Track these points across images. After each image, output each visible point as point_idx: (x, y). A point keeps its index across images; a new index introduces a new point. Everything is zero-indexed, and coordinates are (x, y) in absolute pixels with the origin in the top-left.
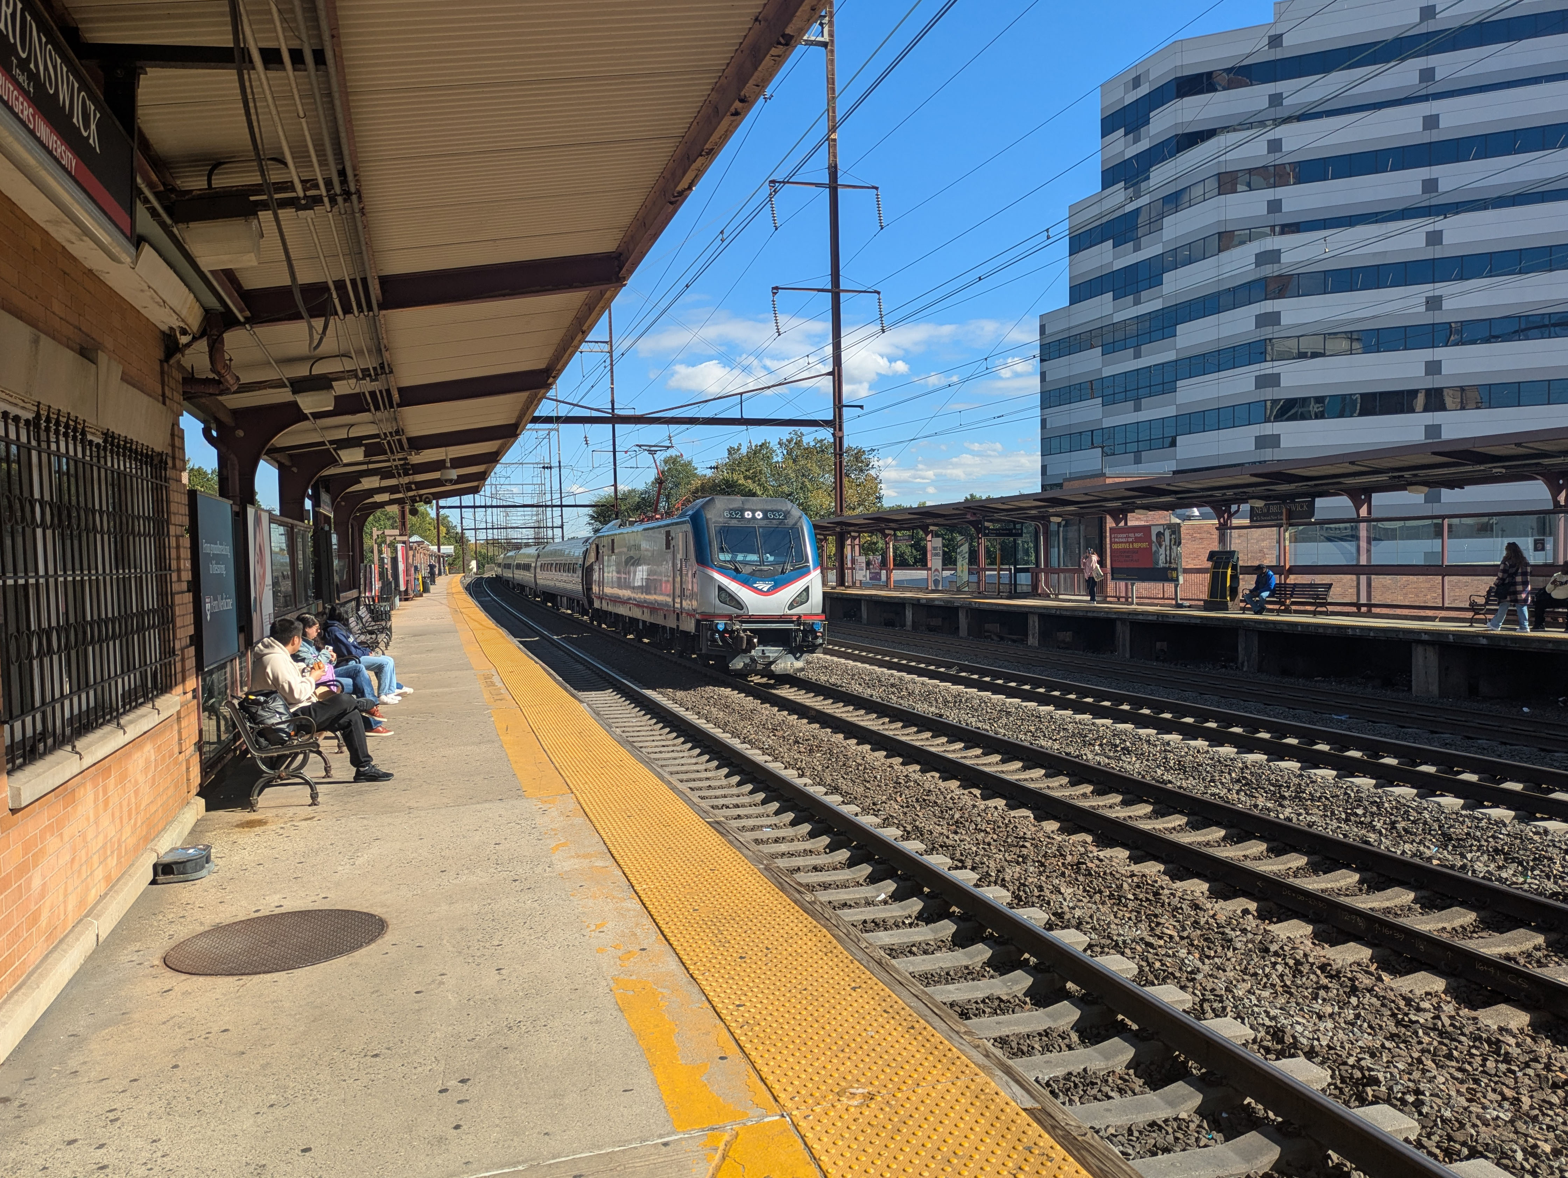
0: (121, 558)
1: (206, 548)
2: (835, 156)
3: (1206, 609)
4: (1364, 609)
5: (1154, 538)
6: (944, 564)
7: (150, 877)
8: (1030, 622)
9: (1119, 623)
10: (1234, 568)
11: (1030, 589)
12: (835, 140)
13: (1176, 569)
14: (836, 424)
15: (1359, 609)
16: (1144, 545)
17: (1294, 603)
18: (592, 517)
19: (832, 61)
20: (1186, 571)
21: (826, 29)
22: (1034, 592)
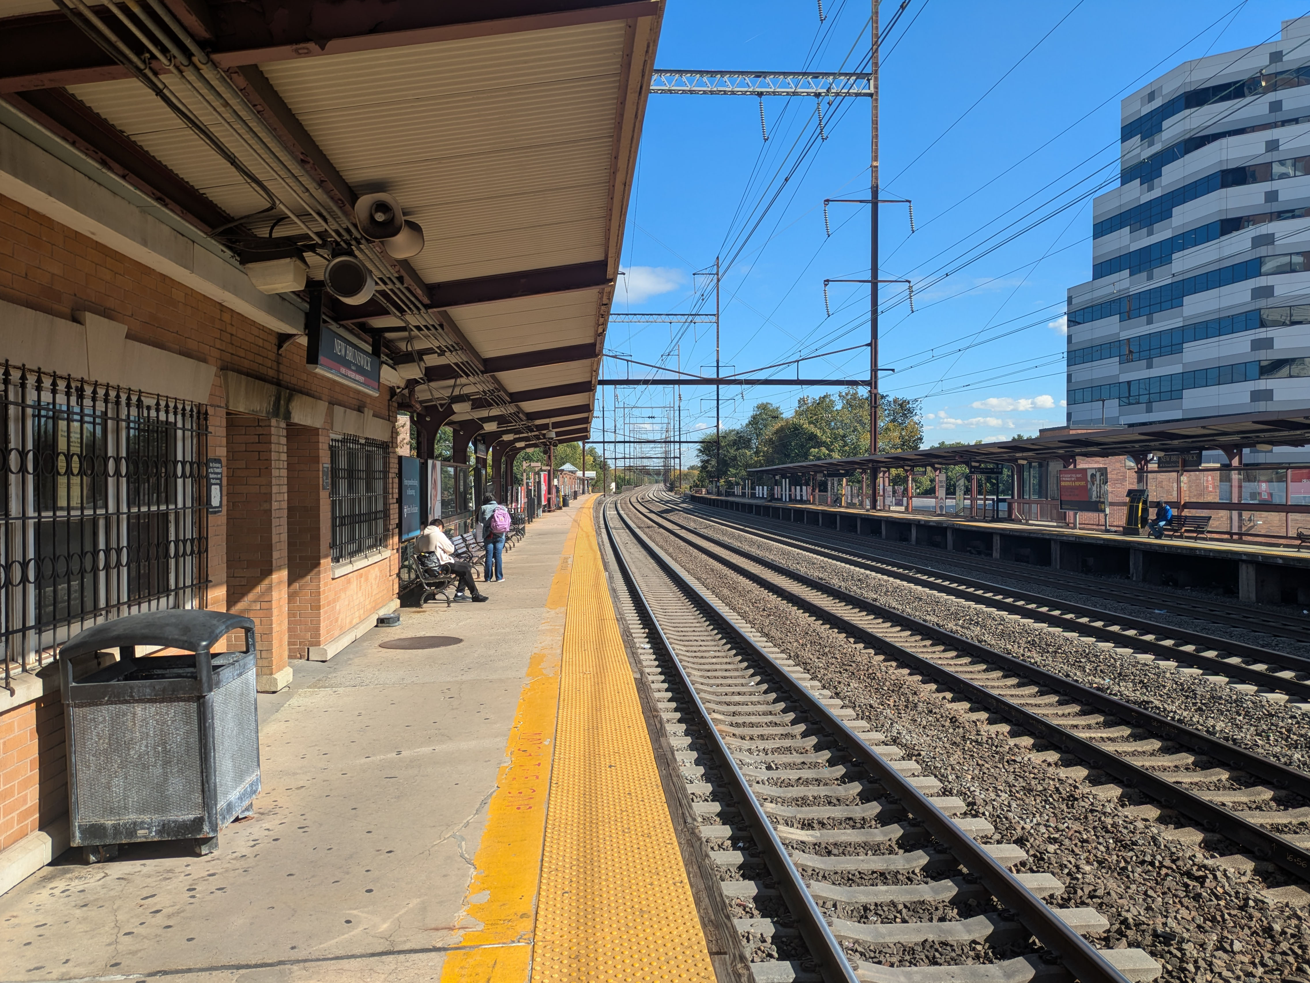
0: (369, 488)
1: (406, 482)
2: (877, 179)
3: (1125, 533)
4: (1235, 537)
5: (1089, 479)
6: (947, 494)
7: (375, 624)
8: (994, 540)
9: (1052, 542)
10: (1145, 502)
11: (1006, 515)
12: (877, 167)
13: (1103, 503)
14: (872, 383)
15: (1232, 537)
16: (1083, 483)
17: (1186, 531)
18: (700, 451)
19: (877, 107)
20: (1112, 504)
21: (872, 82)
22: (1009, 519)
